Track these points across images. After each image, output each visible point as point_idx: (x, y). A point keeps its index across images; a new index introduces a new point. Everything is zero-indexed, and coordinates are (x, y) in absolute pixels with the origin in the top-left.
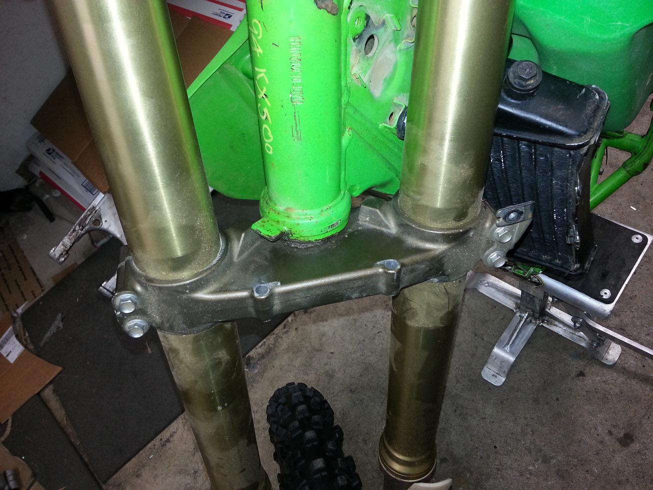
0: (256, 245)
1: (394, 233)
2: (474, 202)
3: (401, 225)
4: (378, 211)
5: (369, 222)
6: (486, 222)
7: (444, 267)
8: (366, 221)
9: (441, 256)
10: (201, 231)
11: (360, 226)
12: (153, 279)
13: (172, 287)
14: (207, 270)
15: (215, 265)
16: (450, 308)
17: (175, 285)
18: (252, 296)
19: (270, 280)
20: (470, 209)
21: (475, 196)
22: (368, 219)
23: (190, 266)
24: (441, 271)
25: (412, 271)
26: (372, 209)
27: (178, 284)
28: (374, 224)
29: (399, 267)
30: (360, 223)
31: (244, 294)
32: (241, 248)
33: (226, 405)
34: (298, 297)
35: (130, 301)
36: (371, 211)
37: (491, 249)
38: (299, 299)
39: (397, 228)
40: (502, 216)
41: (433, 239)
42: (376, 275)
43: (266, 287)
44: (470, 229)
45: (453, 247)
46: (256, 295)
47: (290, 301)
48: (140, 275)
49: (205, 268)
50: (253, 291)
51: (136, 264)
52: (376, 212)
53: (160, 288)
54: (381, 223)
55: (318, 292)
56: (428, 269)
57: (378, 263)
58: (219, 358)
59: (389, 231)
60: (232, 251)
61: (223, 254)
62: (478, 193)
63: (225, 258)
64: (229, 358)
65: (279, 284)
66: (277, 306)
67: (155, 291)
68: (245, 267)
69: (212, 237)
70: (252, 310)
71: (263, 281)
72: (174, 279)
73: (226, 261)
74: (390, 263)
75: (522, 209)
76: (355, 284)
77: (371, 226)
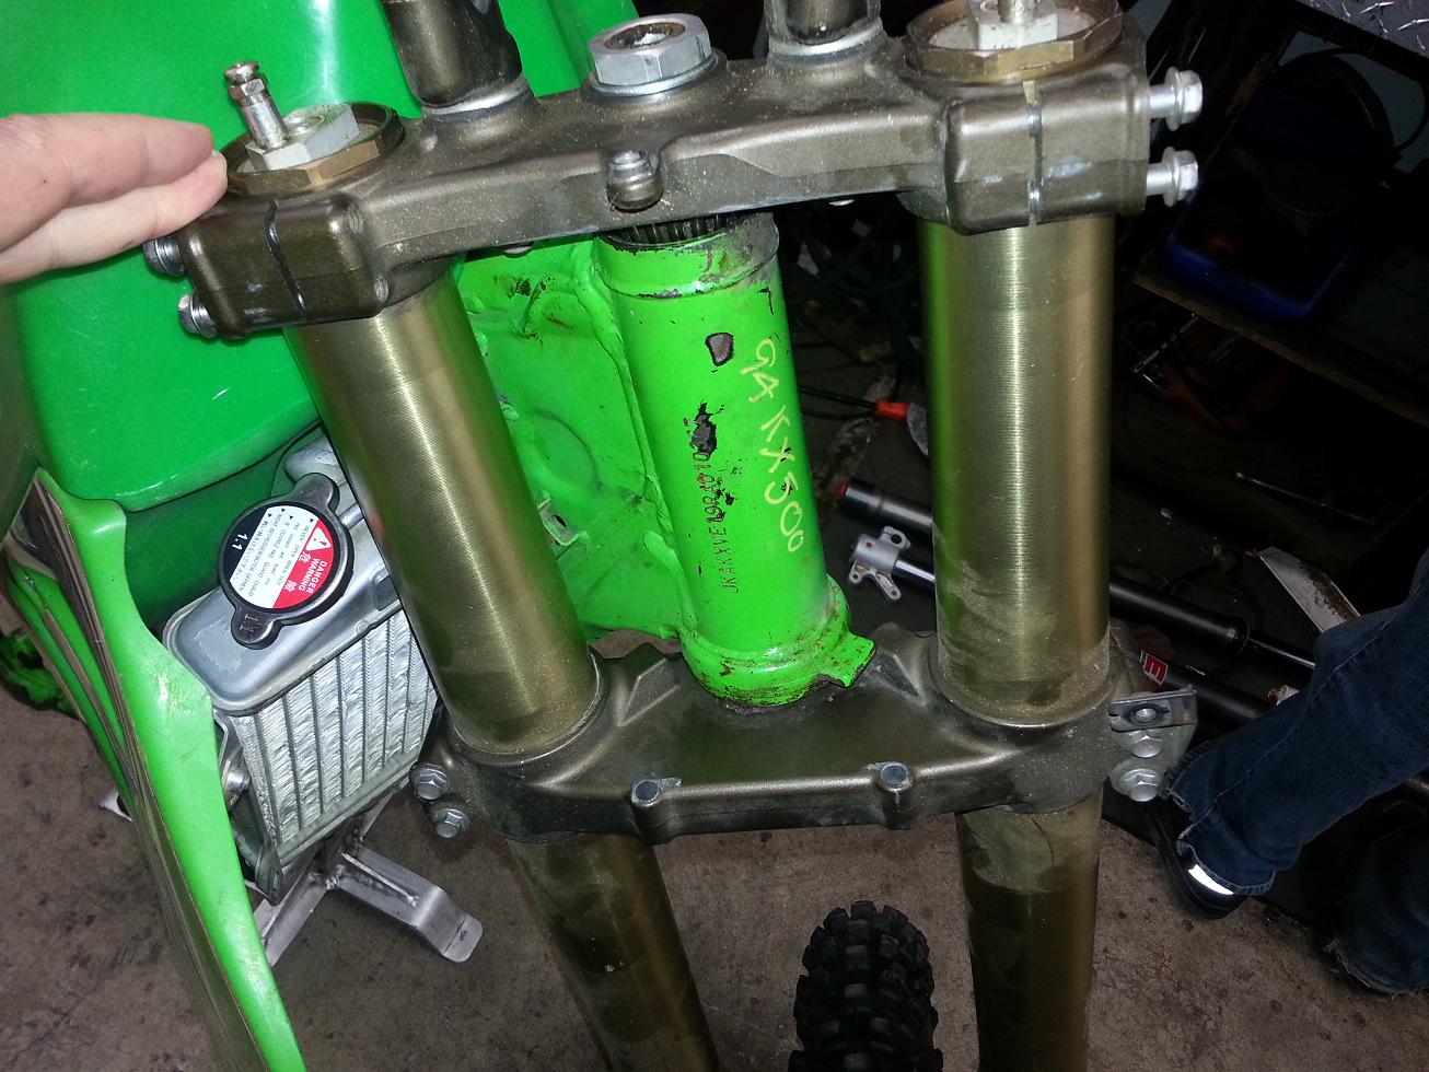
1: (923, 705)
3: (933, 693)
4: (895, 656)
5: (881, 675)
7: (1016, 788)
8: (876, 673)
11: (865, 679)
12: (472, 749)
16: (1058, 860)
18: (625, 799)
19: (665, 773)
20: (1064, 684)
22: (878, 668)
24: (1010, 794)
25: (941, 790)
26: (887, 653)
27: (509, 763)
28: (888, 681)
29: (907, 782)
31: (616, 792)
32: (632, 702)
34: (713, 811)
36: (883, 655)
37: (1125, 763)
38: (715, 814)
39: (928, 697)
40: (1123, 711)
41: (987, 734)
43: (654, 784)
44: (1064, 724)
45: (1024, 755)
46: (635, 798)
47: (696, 815)
48: (455, 738)
49: (556, 740)
50: (630, 791)
52: (893, 660)
53: (481, 766)
54: (901, 682)
55: (751, 807)
56: (974, 789)
57: (870, 767)
58: (601, 885)
59: (914, 699)
60: (614, 707)
63: (598, 718)
64: (620, 885)
65: (679, 783)
66: (673, 821)
67: (473, 768)
68: (633, 738)
70: (632, 822)
71: (653, 774)
74: (893, 770)
75: (1165, 704)
76: (820, 801)
77: (885, 684)
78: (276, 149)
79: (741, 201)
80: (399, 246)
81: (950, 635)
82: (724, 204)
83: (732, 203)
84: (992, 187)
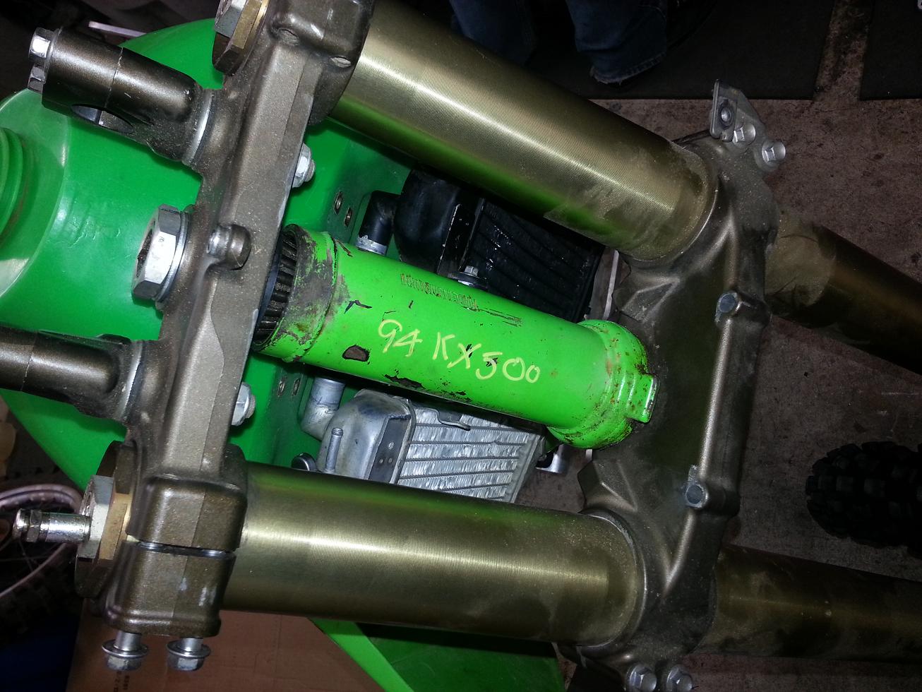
0: (622, 473)
1: (679, 281)
2: (684, 161)
3: (672, 269)
4: (639, 292)
5: (649, 309)
6: (715, 152)
7: (757, 230)
8: (646, 313)
9: (741, 230)
10: (584, 542)
11: (649, 322)
12: (623, 633)
13: (645, 613)
14: (637, 556)
15: (634, 543)
16: (815, 238)
17: (643, 608)
18: (698, 512)
19: (684, 476)
20: (691, 169)
21: (676, 158)
22: (644, 309)
23: (625, 577)
24: (760, 237)
25: (746, 277)
26: (634, 298)
27: (644, 604)
28: (655, 304)
29: (735, 295)
30: (645, 320)
31: (690, 520)
32: (621, 495)
33: (827, 602)
34: (724, 449)
35: (642, 676)
36: (636, 301)
37: (756, 155)
38: (727, 448)
39: (675, 274)
40: (720, 130)
41: (712, 233)
42: (734, 330)
43: (692, 487)
44: (719, 178)
45: (735, 209)
46: (699, 505)
47: (724, 462)
48: (610, 646)
49: (635, 557)
50: (692, 508)
51: (592, 644)
52: (640, 295)
53: (640, 629)
54: (658, 294)
55: (727, 418)
56: (751, 255)
57: (717, 320)
58: (761, 587)
59: (673, 287)
60: (620, 509)
61: (622, 523)
62: (673, 151)
63: (628, 524)
64: (764, 573)
65: (695, 467)
66: (725, 483)
67: (640, 637)
68: (649, 501)
69: (595, 529)
70: (717, 519)
71: (682, 488)
72: (634, 605)
73: (633, 524)
74: (723, 304)
75: (722, 99)
76: (735, 365)
77: (656, 308)
78: (90, 532)
79: (280, 201)
80: (205, 462)
81: (634, 234)
82: (276, 214)
83: (278, 207)
84: (335, 17)
